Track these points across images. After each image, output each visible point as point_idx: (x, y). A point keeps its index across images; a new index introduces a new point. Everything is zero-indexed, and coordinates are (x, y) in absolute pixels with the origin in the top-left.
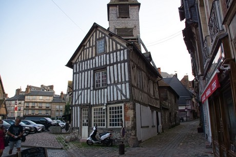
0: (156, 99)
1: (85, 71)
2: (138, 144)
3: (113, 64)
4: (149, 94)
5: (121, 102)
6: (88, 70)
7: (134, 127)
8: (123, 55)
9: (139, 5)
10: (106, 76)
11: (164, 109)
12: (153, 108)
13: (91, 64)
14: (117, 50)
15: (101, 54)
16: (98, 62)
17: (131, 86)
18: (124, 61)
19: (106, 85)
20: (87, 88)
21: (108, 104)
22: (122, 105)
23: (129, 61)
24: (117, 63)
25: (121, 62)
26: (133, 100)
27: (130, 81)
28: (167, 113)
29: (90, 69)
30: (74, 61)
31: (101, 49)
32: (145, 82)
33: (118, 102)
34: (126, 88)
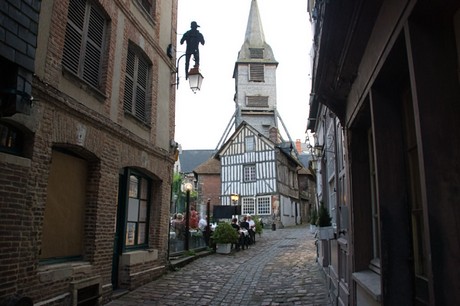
0: (295, 190)
1: (234, 165)
2: (282, 227)
3: (262, 162)
4: (289, 186)
5: (269, 194)
6: (237, 164)
7: (279, 214)
8: (271, 155)
9: (276, 64)
10: (255, 172)
11: (303, 200)
12: (293, 199)
13: (240, 159)
14: (265, 151)
15: (250, 151)
16: (248, 158)
17: (277, 181)
18: (272, 161)
19: (255, 180)
20: (237, 181)
21: (257, 195)
22: (270, 197)
23: (275, 161)
24: (265, 161)
25: (269, 161)
26: (279, 193)
27: (276, 178)
28: (307, 205)
29: (240, 164)
30: (221, 154)
31: (250, 146)
32: (287, 175)
33: (266, 194)
34: (273, 183)
